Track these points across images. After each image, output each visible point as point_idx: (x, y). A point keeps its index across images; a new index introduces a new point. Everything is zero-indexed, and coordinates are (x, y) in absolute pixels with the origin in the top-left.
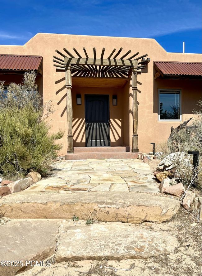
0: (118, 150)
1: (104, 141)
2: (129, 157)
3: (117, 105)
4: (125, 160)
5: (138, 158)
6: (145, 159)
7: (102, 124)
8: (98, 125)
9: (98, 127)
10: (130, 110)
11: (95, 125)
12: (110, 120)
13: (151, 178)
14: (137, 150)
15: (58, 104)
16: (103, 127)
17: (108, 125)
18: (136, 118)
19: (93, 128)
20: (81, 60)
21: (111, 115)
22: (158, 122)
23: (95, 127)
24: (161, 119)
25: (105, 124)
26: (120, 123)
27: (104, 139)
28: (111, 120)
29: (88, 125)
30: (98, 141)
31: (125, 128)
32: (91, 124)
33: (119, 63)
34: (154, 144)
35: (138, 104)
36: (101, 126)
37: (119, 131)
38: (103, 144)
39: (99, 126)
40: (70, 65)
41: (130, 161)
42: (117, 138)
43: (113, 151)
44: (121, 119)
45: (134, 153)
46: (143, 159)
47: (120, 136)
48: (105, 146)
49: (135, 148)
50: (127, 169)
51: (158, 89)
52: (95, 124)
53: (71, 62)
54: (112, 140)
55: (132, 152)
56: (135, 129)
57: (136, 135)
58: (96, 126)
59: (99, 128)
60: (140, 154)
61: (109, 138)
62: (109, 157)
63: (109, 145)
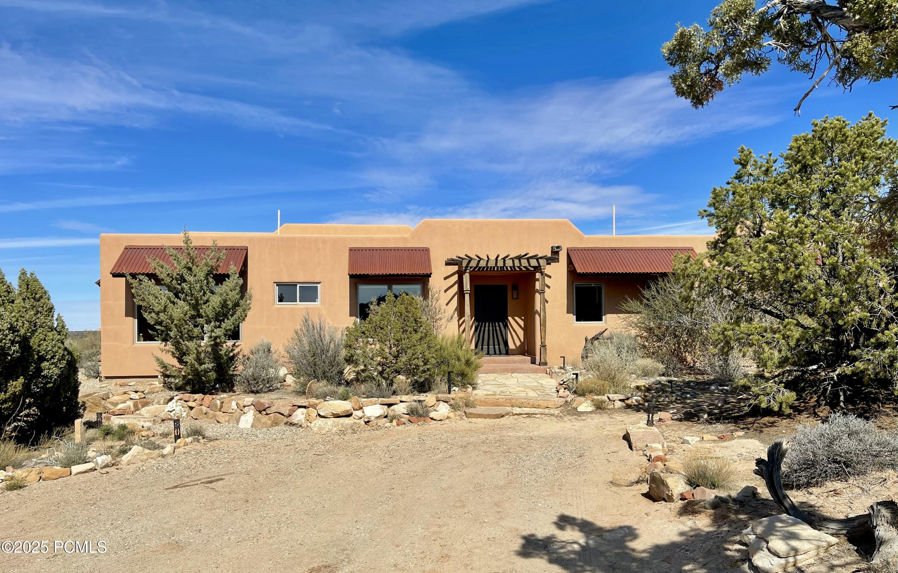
0: (521, 362)
1: (499, 348)
2: (535, 371)
3: (518, 299)
4: (532, 375)
5: (546, 373)
6: (554, 374)
7: (497, 323)
8: (491, 325)
9: (491, 328)
10: (537, 310)
11: (487, 325)
12: (507, 319)
13: (554, 390)
14: (545, 364)
15: (447, 304)
16: (498, 328)
17: (506, 326)
18: (543, 324)
19: (484, 329)
20: (481, 262)
21: (509, 313)
22: (574, 325)
23: (487, 328)
24: (577, 321)
25: (501, 323)
26: (522, 323)
27: (499, 345)
28: (510, 318)
29: (478, 325)
30: (491, 347)
31: (529, 330)
32: (482, 325)
33: (524, 263)
34: (564, 357)
35: (547, 302)
36: (496, 327)
37: (521, 333)
38: (497, 352)
39: (493, 327)
40: (469, 268)
41: (537, 377)
42: (518, 343)
43: (514, 362)
44: (523, 318)
45: (542, 367)
46: (551, 374)
47: (522, 340)
48: (500, 354)
49: (543, 361)
50: (535, 384)
51: (573, 282)
52: (487, 323)
53: (470, 265)
54: (511, 346)
55: (540, 365)
56: (543, 338)
57: (543, 346)
58: (489, 327)
59: (493, 329)
60: (548, 368)
61: (506, 344)
62: (513, 371)
63: (508, 352)
